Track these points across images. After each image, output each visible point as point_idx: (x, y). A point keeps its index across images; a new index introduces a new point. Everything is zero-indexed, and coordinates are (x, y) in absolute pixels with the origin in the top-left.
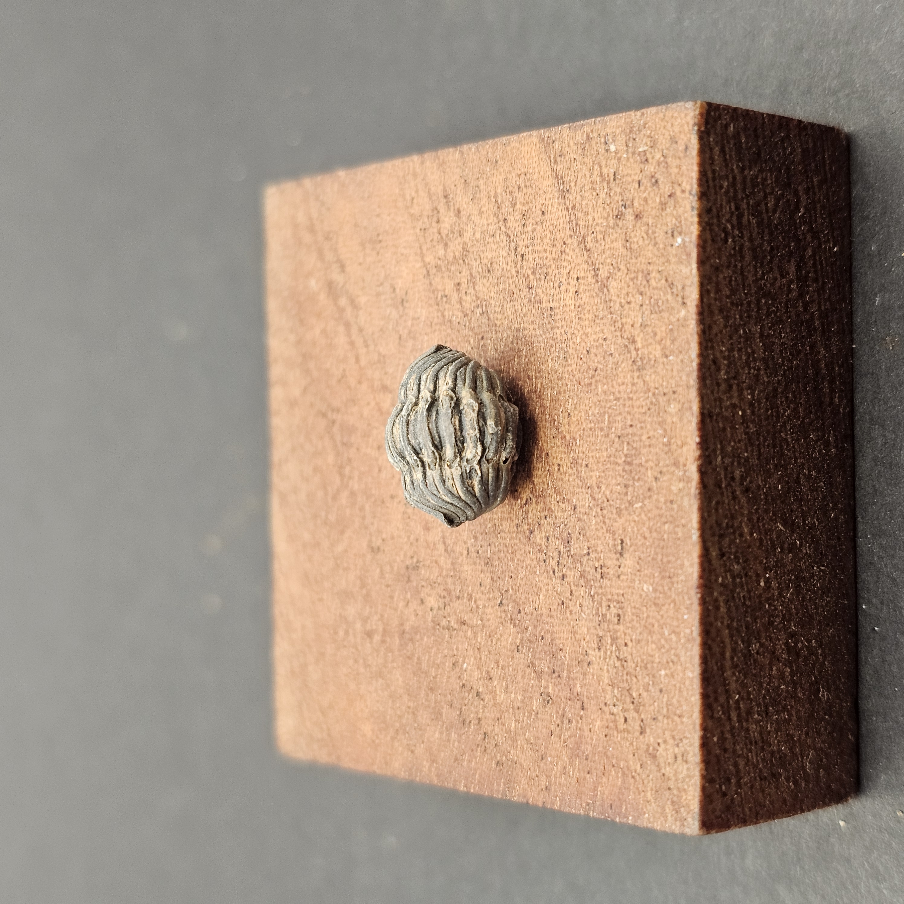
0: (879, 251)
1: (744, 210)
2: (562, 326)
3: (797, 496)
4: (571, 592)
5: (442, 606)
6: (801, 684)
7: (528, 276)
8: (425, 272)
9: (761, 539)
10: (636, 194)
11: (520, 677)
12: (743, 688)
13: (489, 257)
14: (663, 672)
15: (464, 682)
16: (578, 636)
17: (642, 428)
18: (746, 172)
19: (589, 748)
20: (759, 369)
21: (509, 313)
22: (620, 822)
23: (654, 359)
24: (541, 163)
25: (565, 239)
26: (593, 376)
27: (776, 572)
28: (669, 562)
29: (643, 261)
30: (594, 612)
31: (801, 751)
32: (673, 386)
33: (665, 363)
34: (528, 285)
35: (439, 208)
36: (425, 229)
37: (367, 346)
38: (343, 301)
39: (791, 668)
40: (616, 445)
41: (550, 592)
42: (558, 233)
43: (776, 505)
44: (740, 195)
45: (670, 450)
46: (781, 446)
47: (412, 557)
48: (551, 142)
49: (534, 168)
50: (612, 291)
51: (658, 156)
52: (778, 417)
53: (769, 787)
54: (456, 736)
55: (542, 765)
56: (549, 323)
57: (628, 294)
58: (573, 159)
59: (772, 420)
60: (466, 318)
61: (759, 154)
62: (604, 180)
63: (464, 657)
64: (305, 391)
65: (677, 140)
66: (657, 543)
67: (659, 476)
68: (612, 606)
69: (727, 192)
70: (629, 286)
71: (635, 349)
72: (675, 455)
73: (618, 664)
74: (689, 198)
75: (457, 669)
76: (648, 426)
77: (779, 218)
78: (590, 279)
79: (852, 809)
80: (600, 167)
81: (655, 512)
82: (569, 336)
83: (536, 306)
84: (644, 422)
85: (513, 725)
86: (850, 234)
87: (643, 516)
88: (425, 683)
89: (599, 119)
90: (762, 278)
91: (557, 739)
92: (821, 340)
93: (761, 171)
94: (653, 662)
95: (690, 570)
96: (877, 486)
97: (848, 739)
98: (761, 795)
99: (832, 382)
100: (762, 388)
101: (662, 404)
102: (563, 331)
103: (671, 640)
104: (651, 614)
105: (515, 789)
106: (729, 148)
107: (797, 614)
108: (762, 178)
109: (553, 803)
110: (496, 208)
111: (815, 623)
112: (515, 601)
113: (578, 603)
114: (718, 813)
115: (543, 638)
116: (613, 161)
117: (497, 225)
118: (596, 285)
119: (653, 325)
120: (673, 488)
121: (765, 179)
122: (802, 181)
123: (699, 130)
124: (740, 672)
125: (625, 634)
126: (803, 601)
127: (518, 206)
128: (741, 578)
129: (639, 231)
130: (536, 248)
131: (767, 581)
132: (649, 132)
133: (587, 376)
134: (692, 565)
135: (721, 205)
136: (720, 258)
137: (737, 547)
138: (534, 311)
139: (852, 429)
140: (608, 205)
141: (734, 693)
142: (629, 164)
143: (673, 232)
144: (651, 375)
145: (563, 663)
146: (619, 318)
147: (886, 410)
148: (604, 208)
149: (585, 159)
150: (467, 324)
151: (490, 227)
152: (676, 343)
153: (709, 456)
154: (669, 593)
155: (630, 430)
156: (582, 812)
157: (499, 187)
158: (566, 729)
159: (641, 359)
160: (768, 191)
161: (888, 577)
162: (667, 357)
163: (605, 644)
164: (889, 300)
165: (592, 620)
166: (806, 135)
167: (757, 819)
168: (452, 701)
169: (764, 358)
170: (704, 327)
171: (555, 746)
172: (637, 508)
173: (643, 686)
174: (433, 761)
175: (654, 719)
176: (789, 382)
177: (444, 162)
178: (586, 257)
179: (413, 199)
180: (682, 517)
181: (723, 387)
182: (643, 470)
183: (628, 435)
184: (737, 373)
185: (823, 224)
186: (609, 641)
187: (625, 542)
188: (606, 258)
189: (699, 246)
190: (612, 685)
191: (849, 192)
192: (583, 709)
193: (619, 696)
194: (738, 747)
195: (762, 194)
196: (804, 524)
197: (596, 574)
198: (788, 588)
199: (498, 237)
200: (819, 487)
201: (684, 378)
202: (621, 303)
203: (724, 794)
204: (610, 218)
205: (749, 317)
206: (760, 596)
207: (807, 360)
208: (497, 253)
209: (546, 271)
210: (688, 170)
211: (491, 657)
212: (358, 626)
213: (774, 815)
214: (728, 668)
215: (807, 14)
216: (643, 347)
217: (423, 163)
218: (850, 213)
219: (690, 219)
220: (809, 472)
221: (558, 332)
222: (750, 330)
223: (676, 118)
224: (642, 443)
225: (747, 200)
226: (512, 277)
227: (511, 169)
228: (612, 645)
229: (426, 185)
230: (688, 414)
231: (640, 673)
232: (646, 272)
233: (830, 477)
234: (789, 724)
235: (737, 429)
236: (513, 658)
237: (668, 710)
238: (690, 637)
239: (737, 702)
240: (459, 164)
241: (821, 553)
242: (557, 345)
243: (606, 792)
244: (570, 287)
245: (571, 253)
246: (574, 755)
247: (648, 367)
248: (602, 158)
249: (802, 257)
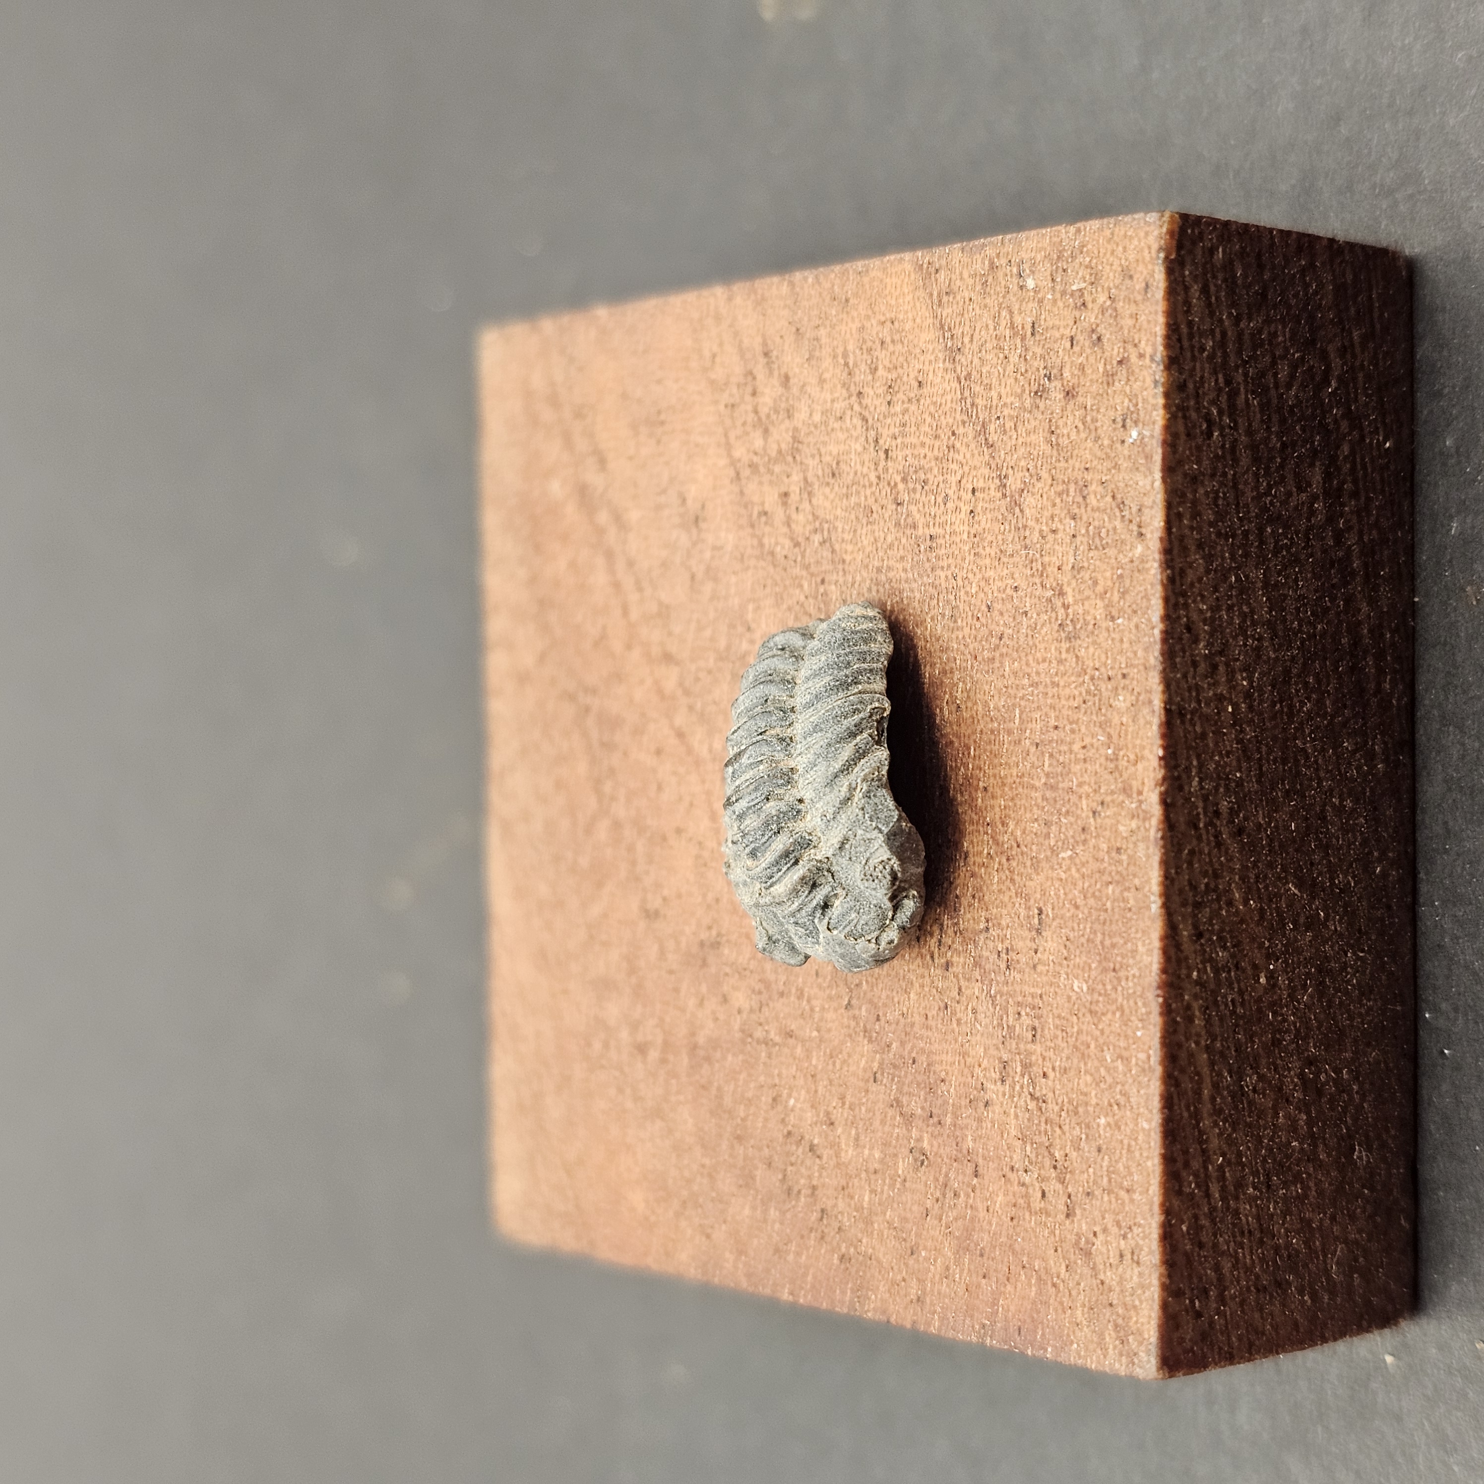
0: (1458, 449)
1: (1239, 384)
2: (949, 566)
3: (1320, 840)
4: (960, 989)
5: (756, 1006)
6: (1324, 1139)
7: (896, 484)
8: (732, 473)
9: (1262, 909)
10: (1066, 358)
11: (878, 1122)
12: (1229, 1145)
13: (835, 452)
14: (1102, 1121)
15: (790, 1128)
16: (969, 1060)
17: (1073, 731)
18: (1242, 325)
19: (986, 1237)
20: (1260, 639)
21: (865, 542)
22: (1034, 1355)
23: (1093, 622)
24: (918, 304)
25: (955, 427)
26: (997, 647)
27: (1285, 961)
28: (1113, 946)
29: (1077, 465)
30: (995, 1022)
31: (1323, 1245)
32: (1123, 666)
33: (1111, 629)
34: (896, 499)
35: (755, 371)
36: (733, 406)
37: (640, 589)
38: (603, 517)
39: (1308, 1113)
40: (1032, 758)
41: (926, 989)
42: (942, 418)
43: (1288, 854)
44: (1232, 361)
45: (1117, 767)
46: (1296, 761)
47: (710, 928)
48: (933, 270)
49: (906, 312)
50: (1027, 511)
51: (1102, 298)
52: (1291, 715)
53: (1271, 1303)
54: (777, 1213)
55: (911, 1262)
56: (928, 560)
57: (1052, 517)
58: (967, 300)
59: (1282, 719)
60: (797, 550)
61: (1264, 295)
62: (1016, 334)
63: (791, 1088)
64: (542, 658)
65: (1132, 273)
66: (1095, 914)
67: (1099, 808)
68: (1023, 1013)
69: (1211, 357)
70: (1054, 505)
71: (1064, 604)
72: (1125, 776)
73: (1032, 1105)
74: (1150, 367)
75: (780, 1108)
76: (1083, 729)
77: (1296, 396)
78: (992, 492)
79: (1405, 1336)
80: (1011, 313)
81: (1094, 866)
82: (960, 583)
83: (908, 532)
84: (1077, 722)
85: (866, 1198)
86: (1413, 420)
87: (1073, 870)
88: (729, 1129)
89: (1009, 236)
90: (1268, 493)
91: (936, 1222)
92: (1363, 590)
93: (1268, 321)
94: (1086, 1104)
95: (1147, 959)
96: (1451, 823)
97: (1400, 1224)
98: (1257, 1315)
99: (1380, 656)
100: (1265, 667)
101: (1105, 694)
102: (949, 573)
103: (1115, 1069)
104: (1084, 1028)
105: (869, 1299)
106: (1216, 285)
107: (1319, 1028)
108: (1269, 333)
109: (928, 1324)
110: (845, 374)
111: (1348, 1041)
112: (871, 1002)
113: (970, 1008)
114: (1188, 1344)
115: (914, 1062)
116: (1030, 305)
117: (847, 402)
118: (1003, 502)
119: (1092, 567)
120: (1121, 828)
121: (1275, 335)
122: (1335, 336)
123: (1166, 258)
124: (1225, 1121)
125: (1044, 1059)
126: (1329, 1006)
127: (881, 372)
128: (1229, 972)
129: (1071, 418)
130: (908, 440)
131: (1271, 976)
132: (1088, 259)
133: (987, 646)
134: (1149, 952)
135: (1202, 377)
136: (1199, 463)
137: (1223, 922)
138: (904, 541)
139: (1413, 732)
140: (1022, 375)
141: (1215, 1154)
142: (1055, 310)
143: (1124, 420)
144: (1088, 647)
145: (946, 1103)
146: (1038, 556)
147: (1465, 703)
148: (1016, 379)
149: (988, 301)
150: (799, 559)
151: (836, 405)
152: (1127, 597)
153: (1179, 778)
154: (1113, 995)
155: (1054, 735)
156: (974, 1339)
157: (851, 342)
158: (950, 1207)
159: (1072, 621)
160: (1277, 353)
161: (1467, 967)
162: (1113, 619)
163: (1011, 1073)
164: (1473, 527)
165: (993, 1035)
166: (1341, 262)
167: (1251, 1354)
168: (771, 1157)
169: (1269, 621)
170: (1173, 573)
171: (932, 1232)
172: (1063, 859)
173: (1072, 1141)
174: (741, 1252)
175: (1088, 1194)
176: (1309, 658)
177: (763, 299)
178: (987, 457)
179: (714, 356)
180: (1135, 875)
181: (1202, 667)
182: (1074, 798)
183: (1050, 742)
184: (1226, 645)
185: (1366, 404)
186: (1019, 1070)
187: (1045, 912)
188: (1019, 459)
189: (1165, 443)
190: (1023, 1139)
191: (1411, 352)
192: (976, 1176)
193: (1033, 1156)
194: (1221, 1239)
195: (1268, 359)
196: (1332, 884)
197: (1000, 963)
198: (1305, 987)
199: (848, 421)
200: (1357, 825)
201: (1140, 653)
202: (1041, 531)
203: (1199, 1315)
204: (1026, 395)
205: (1246, 555)
206: (1259, 1000)
207: (1340, 622)
208: (847, 447)
209: (923, 477)
210: (1149, 322)
211: (833, 1089)
212: (624, 1034)
213: (1278, 1346)
214: (1205, 1115)
215: (1348, 65)
216: (1076, 602)
217: (730, 299)
218: (1412, 386)
219: (1152, 401)
220: (1342, 800)
221: (942, 574)
222: (1247, 577)
223: (1131, 238)
224: (1073, 756)
225: (1245, 368)
226: (871, 485)
227: (870, 312)
228: (1023, 1075)
229: (736, 334)
230: (1146, 711)
231: (1067, 1121)
232: (1081, 483)
233: (1375, 809)
234: (1303, 1203)
235: (1225, 734)
236: (867, 1091)
237: (1110, 1181)
238: (1147, 1066)
239: (1221, 1167)
240: (788, 302)
241: (1360, 931)
242: (941, 597)
243: (1012, 1308)
244: (962, 505)
245: (963, 449)
246: (962, 1249)
247: (1083, 634)
248: (1014, 299)
249: (1333, 459)
